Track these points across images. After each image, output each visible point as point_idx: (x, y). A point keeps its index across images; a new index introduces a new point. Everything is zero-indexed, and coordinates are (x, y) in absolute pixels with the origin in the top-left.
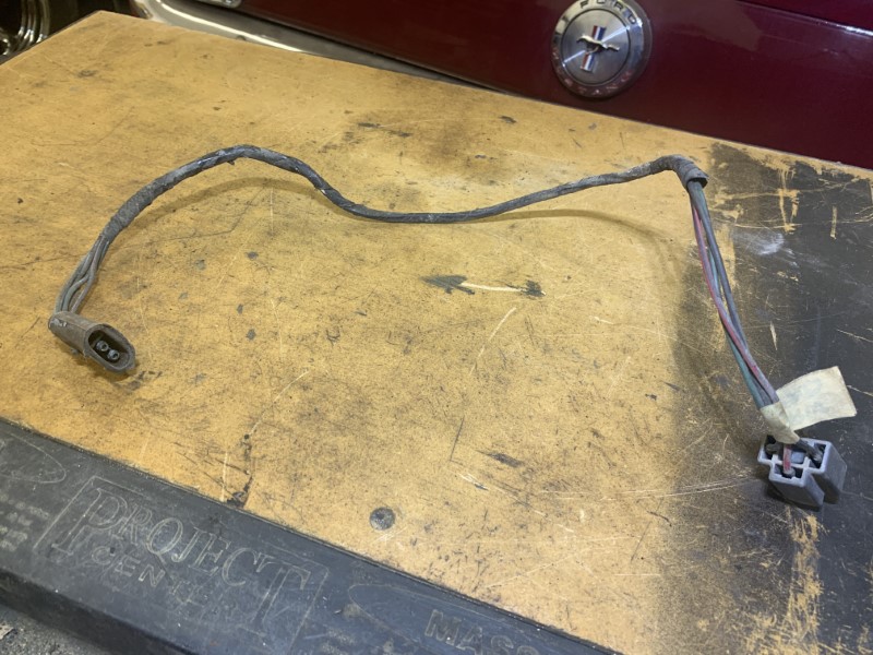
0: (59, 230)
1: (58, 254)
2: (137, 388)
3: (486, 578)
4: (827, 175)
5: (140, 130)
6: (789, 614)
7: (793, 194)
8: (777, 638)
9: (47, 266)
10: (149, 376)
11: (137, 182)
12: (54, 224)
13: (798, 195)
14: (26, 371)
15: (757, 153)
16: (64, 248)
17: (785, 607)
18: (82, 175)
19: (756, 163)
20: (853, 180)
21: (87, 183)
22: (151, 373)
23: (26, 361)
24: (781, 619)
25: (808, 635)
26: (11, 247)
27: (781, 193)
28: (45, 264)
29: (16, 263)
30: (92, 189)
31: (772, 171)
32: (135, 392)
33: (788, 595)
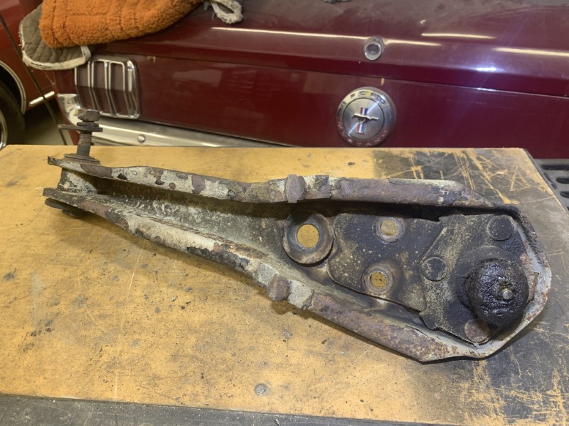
2: (101, 356)
3: (325, 404)
4: (433, 155)
6: (476, 378)
7: (419, 168)
8: (474, 391)
13: (422, 168)
15: (396, 151)
17: (473, 375)
18: (28, 244)
19: (397, 156)
20: (446, 155)
21: (32, 248)
22: (106, 346)
24: (473, 381)
25: (487, 386)
27: (413, 169)
28: (21, 300)
30: (36, 251)
31: (406, 159)
32: (101, 359)
33: (473, 369)
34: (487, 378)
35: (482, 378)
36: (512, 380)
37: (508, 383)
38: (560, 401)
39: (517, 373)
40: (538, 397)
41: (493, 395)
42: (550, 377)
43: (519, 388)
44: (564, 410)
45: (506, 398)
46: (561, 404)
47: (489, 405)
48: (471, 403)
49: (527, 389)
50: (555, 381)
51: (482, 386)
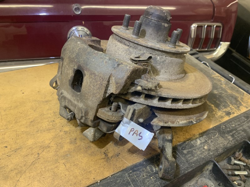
0: (32, 145)
1: (42, 149)
2: (107, 156)
5: (10, 110)
9: (44, 153)
10: (106, 152)
11: (32, 122)
12: (27, 144)
14: (81, 173)
16: (41, 147)
18: (13, 130)
21: (18, 130)
22: (105, 151)
23: (77, 172)
26: (26, 157)
28: (42, 153)
29: (34, 159)
30: (22, 131)
32: (108, 156)
33: (212, 108)
34: (217, 109)
35: (216, 110)
36: (222, 107)
37: (221, 108)
38: (233, 108)
39: (221, 105)
40: (229, 109)
41: (221, 112)
42: (227, 103)
43: (224, 108)
44: (236, 109)
45: (224, 112)
46: (234, 108)
47: (222, 115)
48: (219, 117)
49: (226, 108)
50: (229, 103)
51: (218, 111)
